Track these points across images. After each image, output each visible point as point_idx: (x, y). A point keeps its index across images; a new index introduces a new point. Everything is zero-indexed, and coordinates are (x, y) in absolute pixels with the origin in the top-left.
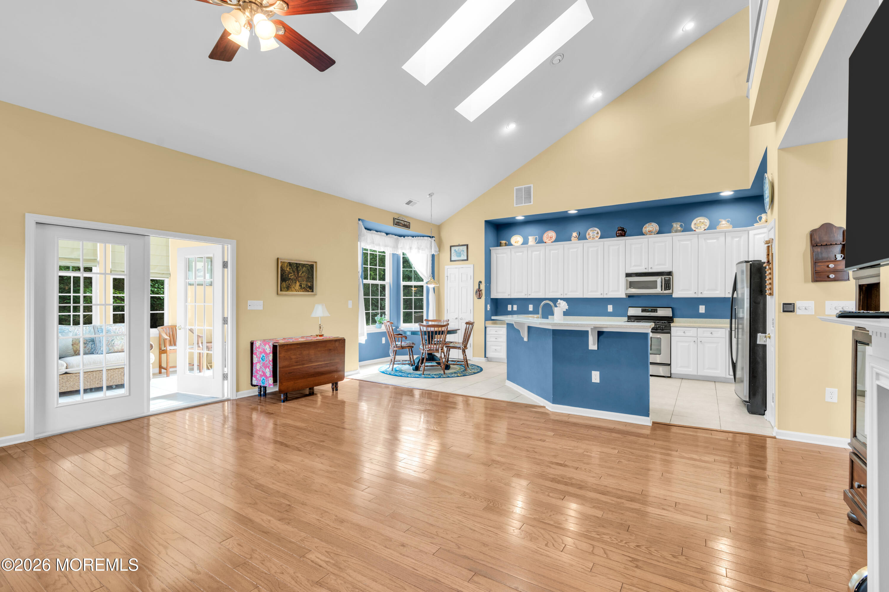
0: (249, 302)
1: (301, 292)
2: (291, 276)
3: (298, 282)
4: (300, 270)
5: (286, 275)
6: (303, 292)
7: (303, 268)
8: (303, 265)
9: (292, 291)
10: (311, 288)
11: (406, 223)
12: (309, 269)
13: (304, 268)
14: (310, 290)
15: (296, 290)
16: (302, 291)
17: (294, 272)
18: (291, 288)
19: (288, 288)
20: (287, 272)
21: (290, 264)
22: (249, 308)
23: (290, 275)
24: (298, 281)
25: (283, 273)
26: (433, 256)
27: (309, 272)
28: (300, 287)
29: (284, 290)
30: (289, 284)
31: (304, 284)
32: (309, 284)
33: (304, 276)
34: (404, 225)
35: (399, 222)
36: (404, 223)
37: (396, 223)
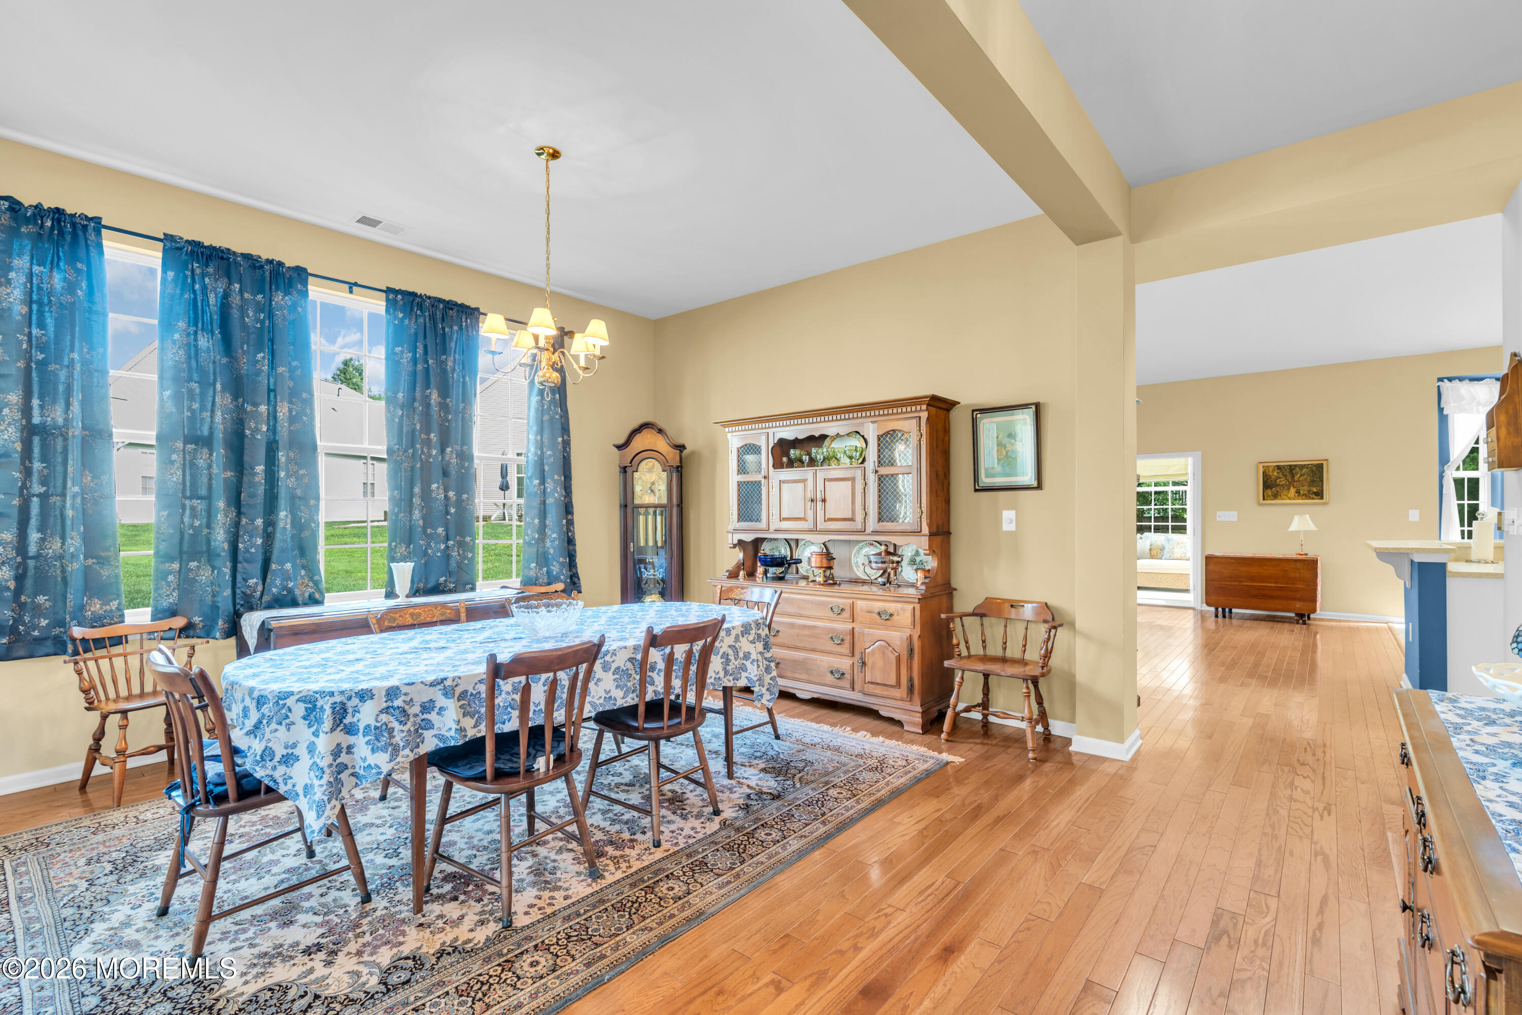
0: (1218, 513)
3: (1292, 487)
4: (1297, 473)
5: (1271, 481)
6: (1303, 499)
7: (1301, 470)
8: (1302, 467)
9: (1283, 499)
10: (1319, 494)
12: (1314, 469)
13: (1305, 469)
14: (1316, 497)
15: (1289, 498)
16: (1300, 498)
17: (1285, 476)
18: (1281, 496)
19: (1275, 496)
20: (1273, 477)
21: (1279, 467)
22: (1218, 519)
23: (1278, 481)
25: (1268, 479)
27: (1315, 474)
28: (1297, 494)
29: (1269, 499)
30: (1277, 491)
31: (1304, 490)
32: (1315, 490)
33: (1305, 479)
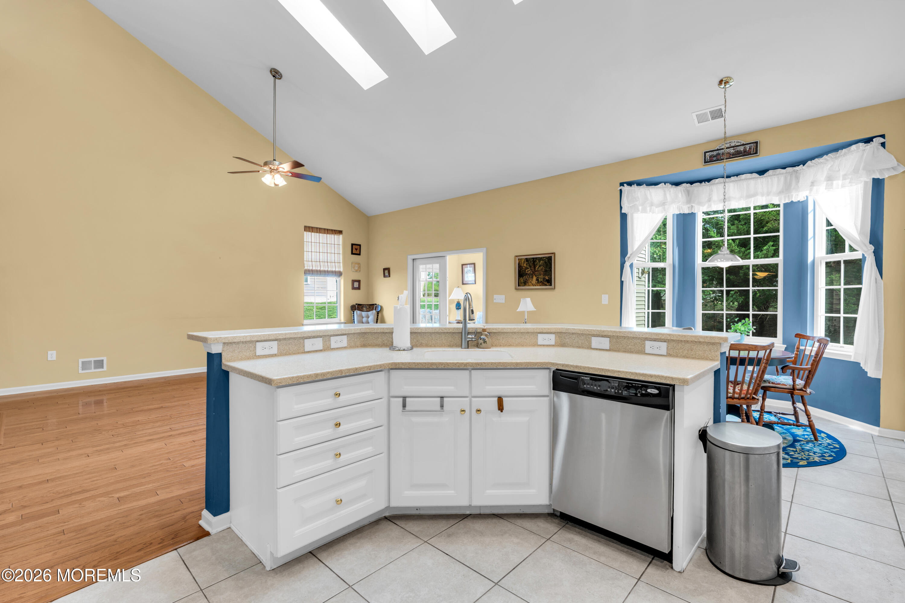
0: (495, 296)
1: (538, 286)
2: (528, 271)
3: (534, 276)
4: (537, 264)
5: (523, 271)
6: (540, 286)
7: (539, 262)
8: (540, 259)
9: (529, 286)
10: (549, 282)
11: (742, 148)
12: (547, 261)
13: (541, 261)
14: (547, 284)
15: (532, 284)
16: (539, 285)
17: (530, 267)
18: (528, 282)
19: (525, 283)
20: (524, 268)
21: (527, 260)
22: (495, 301)
23: (526, 271)
24: (535, 275)
25: (521, 270)
26: (877, 184)
27: (547, 265)
28: (537, 282)
29: (521, 285)
30: (526, 279)
31: (541, 278)
32: (547, 278)
33: (542, 269)
34: (735, 154)
35: (719, 154)
36: (734, 150)
37: (709, 158)
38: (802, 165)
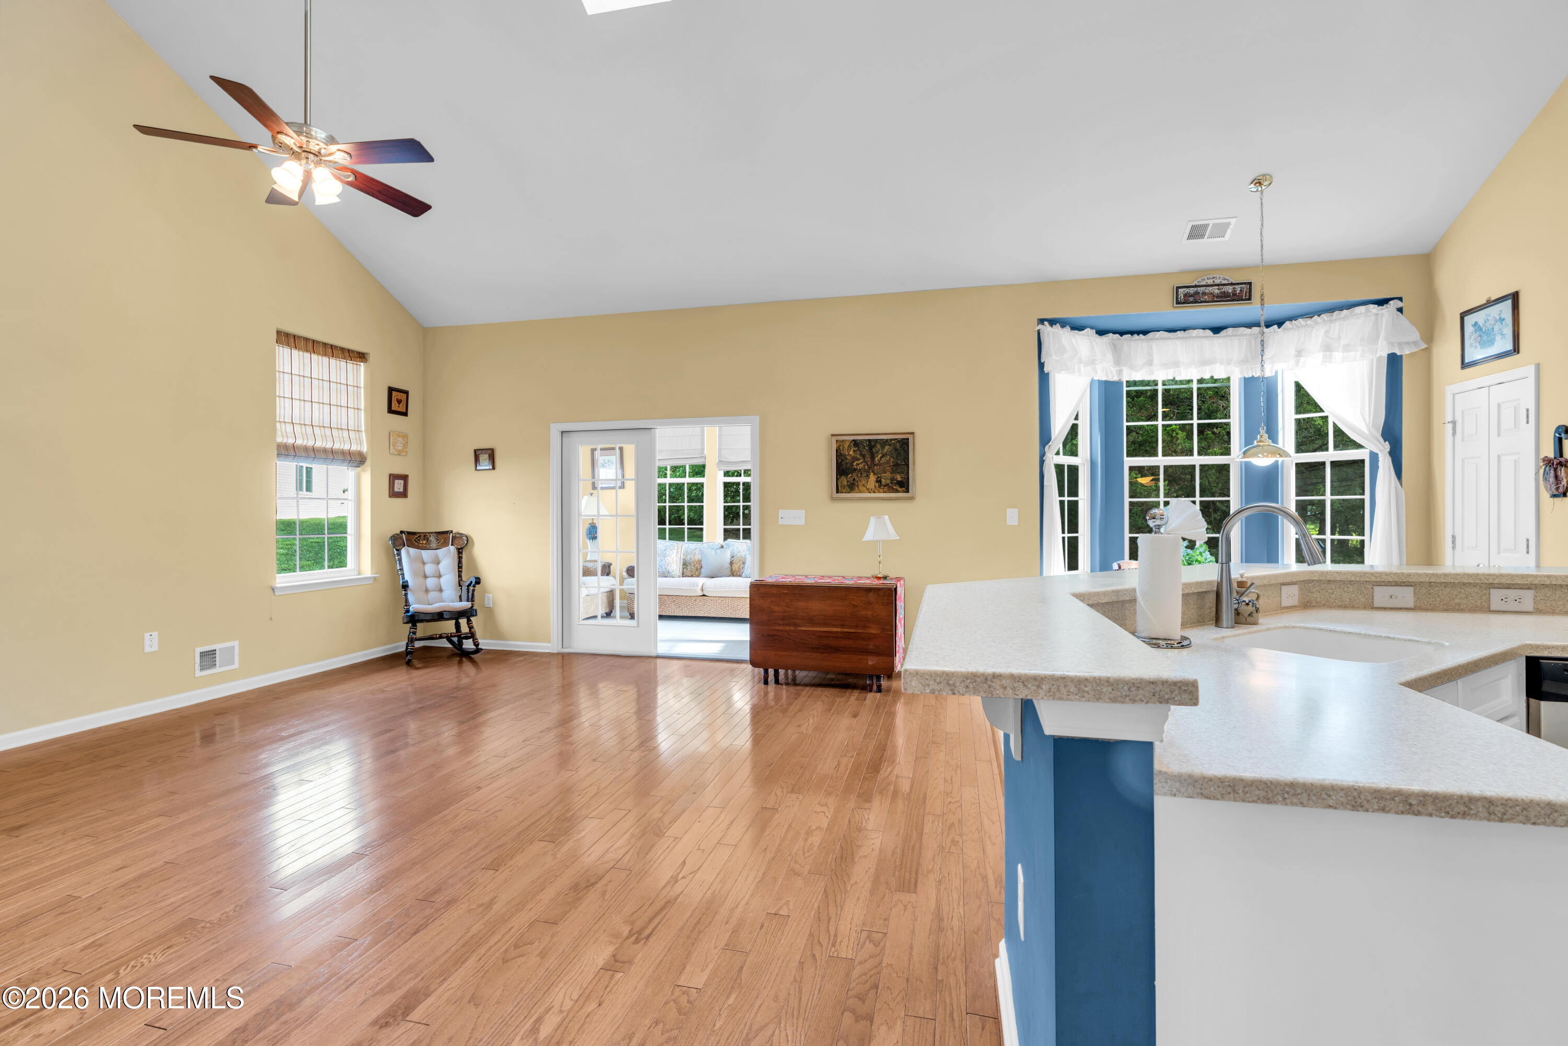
0: (781, 513)
1: (880, 492)
2: (858, 464)
3: (872, 474)
4: (877, 452)
5: (847, 463)
6: (884, 492)
7: (883, 447)
8: (884, 442)
9: (860, 492)
10: (904, 485)
11: (1229, 289)
12: (898, 447)
13: (887, 447)
14: (900, 489)
15: (868, 489)
16: (881, 490)
17: (864, 456)
18: (858, 486)
19: (852, 487)
20: (849, 458)
21: (856, 443)
22: (781, 522)
23: (855, 464)
24: (873, 472)
25: (842, 461)
26: (1394, 361)
27: (899, 454)
28: (877, 485)
29: (843, 491)
30: (854, 480)
31: (886, 478)
32: (899, 479)
33: (888, 462)
34: (1221, 297)
35: (1197, 293)
36: (1219, 289)
37: (1182, 297)
38: (1276, 326)
